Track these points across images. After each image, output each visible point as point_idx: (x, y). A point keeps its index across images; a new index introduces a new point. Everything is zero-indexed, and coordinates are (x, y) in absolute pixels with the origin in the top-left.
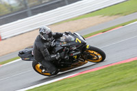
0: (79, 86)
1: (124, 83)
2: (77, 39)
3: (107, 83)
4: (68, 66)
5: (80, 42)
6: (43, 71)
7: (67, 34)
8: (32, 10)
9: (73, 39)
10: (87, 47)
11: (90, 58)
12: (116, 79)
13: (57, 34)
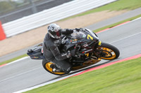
0: (85, 84)
1: (131, 81)
2: (89, 35)
3: (113, 81)
4: (79, 65)
5: (92, 38)
6: (54, 70)
7: (78, 30)
8: (37, 7)
9: (84, 36)
10: (100, 44)
11: (103, 55)
12: (123, 76)
13: (67, 30)
